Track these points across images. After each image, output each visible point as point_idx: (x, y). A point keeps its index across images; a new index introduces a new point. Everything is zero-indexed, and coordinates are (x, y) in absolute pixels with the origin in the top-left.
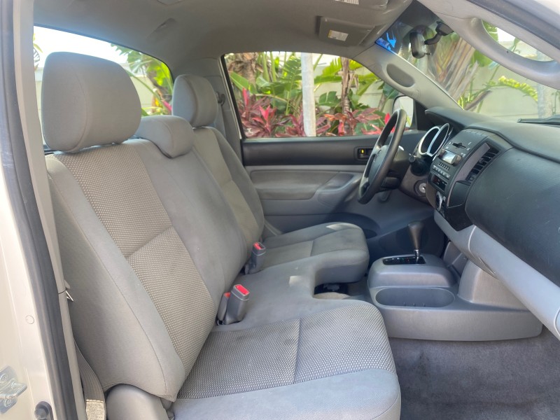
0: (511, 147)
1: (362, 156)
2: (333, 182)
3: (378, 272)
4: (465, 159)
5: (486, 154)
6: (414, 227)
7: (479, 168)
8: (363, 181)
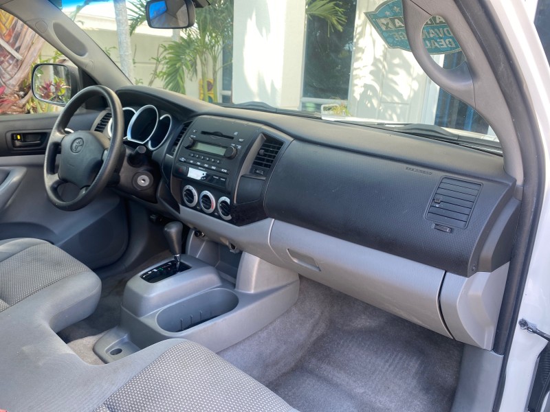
0: (291, 139)
1: (18, 143)
3: (145, 295)
4: (244, 151)
5: (264, 145)
6: (173, 230)
7: (263, 160)
8: (50, 180)
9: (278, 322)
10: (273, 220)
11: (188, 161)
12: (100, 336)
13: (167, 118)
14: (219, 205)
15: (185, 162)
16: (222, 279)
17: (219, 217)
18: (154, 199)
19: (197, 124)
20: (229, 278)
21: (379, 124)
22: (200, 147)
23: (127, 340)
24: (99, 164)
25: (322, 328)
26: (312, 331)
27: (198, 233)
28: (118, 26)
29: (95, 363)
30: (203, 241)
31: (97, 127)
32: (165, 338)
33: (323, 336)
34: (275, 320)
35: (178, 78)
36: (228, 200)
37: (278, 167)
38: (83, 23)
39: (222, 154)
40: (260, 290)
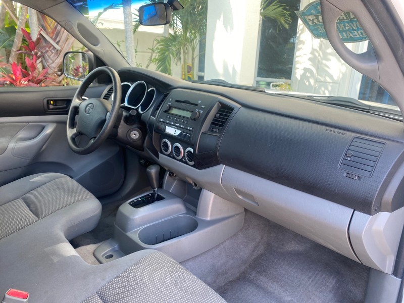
0: (240, 106)
1: (51, 107)
2: (22, 134)
3: (131, 217)
4: (204, 115)
5: (219, 111)
6: (153, 171)
7: (219, 121)
8: (70, 132)
9: (227, 243)
10: (224, 166)
11: (165, 121)
12: (99, 244)
13: (153, 90)
14: (186, 154)
15: (163, 122)
16: (187, 208)
17: (186, 163)
18: (141, 148)
19: (174, 95)
20: (192, 208)
21: (308, 96)
22: (174, 111)
23: (117, 249)
24: (103, 122)
25: (261, 249)
26: (253, 251)
27: (171, 174)
28: (126, 26)
29: (94, 263)
30: (175, 180)
31: (105, 96)
32: (143, 248)
33: (262, 255)
34: (225, 241)
35: (167, 63)
36: (192, 150)
37: (229, 126)
38: (102, 24)
39: (189, 116)
40: (214, 218)
